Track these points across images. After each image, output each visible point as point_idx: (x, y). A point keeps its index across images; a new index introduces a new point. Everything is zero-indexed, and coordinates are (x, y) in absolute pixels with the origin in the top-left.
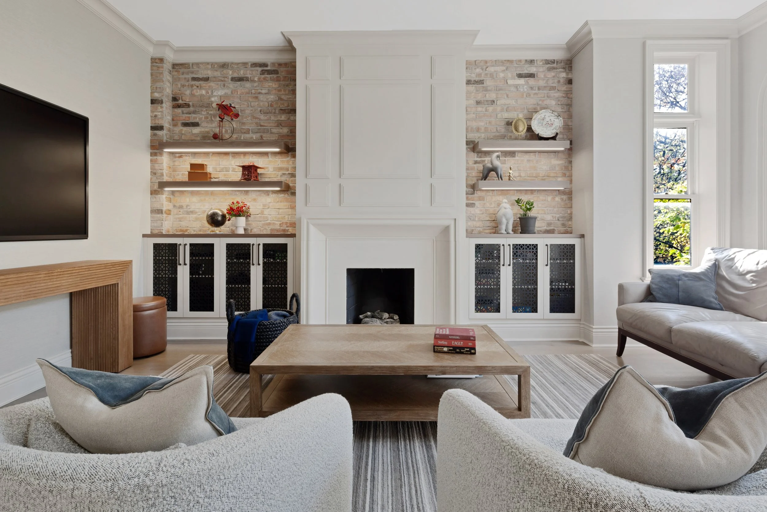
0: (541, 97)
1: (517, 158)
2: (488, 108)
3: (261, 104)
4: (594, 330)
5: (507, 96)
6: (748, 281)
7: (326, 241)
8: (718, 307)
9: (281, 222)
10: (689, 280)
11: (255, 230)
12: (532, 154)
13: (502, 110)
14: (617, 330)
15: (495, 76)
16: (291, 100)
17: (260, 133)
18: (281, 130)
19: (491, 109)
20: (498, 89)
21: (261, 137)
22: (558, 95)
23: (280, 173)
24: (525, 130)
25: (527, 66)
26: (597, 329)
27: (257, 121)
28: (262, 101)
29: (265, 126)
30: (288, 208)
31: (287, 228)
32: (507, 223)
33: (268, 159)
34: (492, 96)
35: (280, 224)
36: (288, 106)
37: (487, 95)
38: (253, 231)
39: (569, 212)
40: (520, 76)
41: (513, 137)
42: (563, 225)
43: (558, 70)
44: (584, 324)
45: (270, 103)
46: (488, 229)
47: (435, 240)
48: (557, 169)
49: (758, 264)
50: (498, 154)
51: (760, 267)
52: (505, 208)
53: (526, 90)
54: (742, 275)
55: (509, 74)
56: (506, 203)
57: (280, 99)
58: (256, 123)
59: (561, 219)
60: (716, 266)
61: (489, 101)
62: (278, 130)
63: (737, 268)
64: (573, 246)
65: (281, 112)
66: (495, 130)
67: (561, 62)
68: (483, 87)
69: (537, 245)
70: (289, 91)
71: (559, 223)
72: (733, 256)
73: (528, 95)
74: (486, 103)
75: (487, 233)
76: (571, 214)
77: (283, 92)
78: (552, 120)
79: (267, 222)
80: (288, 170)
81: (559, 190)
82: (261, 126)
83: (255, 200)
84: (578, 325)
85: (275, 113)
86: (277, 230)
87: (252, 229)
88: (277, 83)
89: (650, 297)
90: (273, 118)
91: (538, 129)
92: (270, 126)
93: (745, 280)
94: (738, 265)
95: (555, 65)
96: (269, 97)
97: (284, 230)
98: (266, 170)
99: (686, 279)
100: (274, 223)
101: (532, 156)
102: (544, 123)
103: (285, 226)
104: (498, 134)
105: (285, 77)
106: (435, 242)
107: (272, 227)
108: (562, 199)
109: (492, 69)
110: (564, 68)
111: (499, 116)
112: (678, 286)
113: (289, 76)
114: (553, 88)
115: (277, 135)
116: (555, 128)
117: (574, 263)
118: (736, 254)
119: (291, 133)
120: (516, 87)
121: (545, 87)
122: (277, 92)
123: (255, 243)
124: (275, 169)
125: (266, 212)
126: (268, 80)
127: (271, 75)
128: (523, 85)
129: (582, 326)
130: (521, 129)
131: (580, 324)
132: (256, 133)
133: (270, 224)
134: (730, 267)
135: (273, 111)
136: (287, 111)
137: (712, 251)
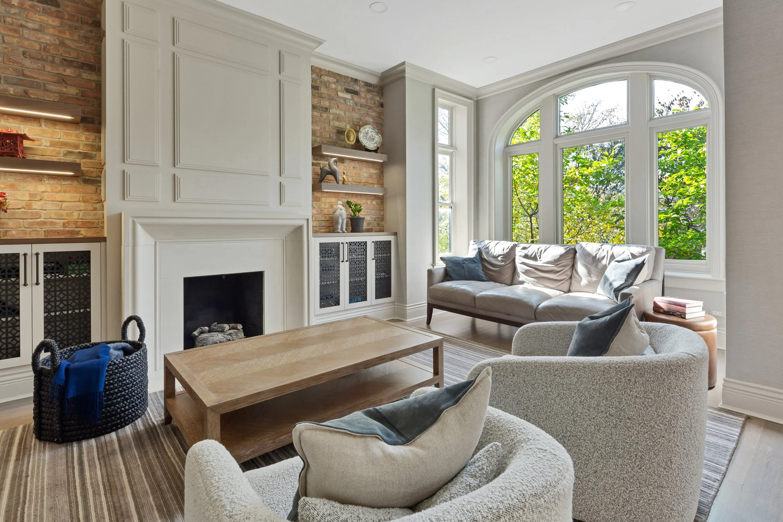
0: (363, 114)
1: (345, 164)
2: (322, 114)
3: (26, 43)
4: (407, 308)
5: (338, 106)
6: (500, 261)
7: (155, 245)
8: (486, 279)
9: (66, 221)
10: (469, 263)
11: (14, 232)
12: (356, 162)
13: (334, 119)
14: (426, 304)
15: (328, 86)
16: (83, 50)
17: (24, 85)
18: (64, 90)
19: (325, 115)
20: (330, 99)
21: (26, 92)
22: (374, 114)
23: (63, 150)
24: (355, 141)
25: (352, 83)
26: (410, 307)
27: (16, 66)
28: (28, 39)
29: (33, 78)
30: (80, 201)
31: (77, 229)
32: (343, 223)
33: (38, 128)
34: (326, 104)
35: (64, 224)
36: (78, 58)
37: (322, 102)
38: (8, 234)
39: (382, 214)
40: (348, 91)
41: (342, 145)
42: (378, 224)
43: (374, 93)
44: (397, 305)
45: (43, 45)
46: (323, 229)
47: (284, 240)
48: (374, 177)
49: (503, 250)
50: (335, 159)
51: (505, 252)
52: (341, 210)
53: (352, 104)
54: (496, 257)
55: (339, 87)
56: (340, 204)
57: (62, 44)
58: (15, 70)
59: (376, 220)
60: (480, 252)
61: (324, 107)
62: (59, 88)
63: (492, 253)
64: (390, 242)
65: (65, 62)
66: (328, 137)
67: (376, 88)
68: (318, 93)
69: (366, 242)
70: (79, 36)
71: (375, 223)
72: (488, 246)
73: (353, 110)
74: (321, 109)
75: (322, 232)
76: (383, 215)
77: (68, 36)
78: (374, 135)
79: (39, 220)
80: (77, 147)
81: (375, 195)
82: (24, 75)
83: (12, 186)
84: (393, 306)
85: (52, 62)
86: (58, 232)
87: (7, 231)
88: (56, 20)
89: (448, 278)
90: (48, 68)
91: (365, 142)
92: (44, 80)
93: (498, 260)
94: (492, 251)
95: (372, 88)
96: (40, 35)
97: (72, 232)
98: (36, 143)
99: (467, 262)
100: (52, 222)
101: (356, 164)
102: (368, 137)
103: (74, 226)
104: (331, 140)
105: (73, 16)
106: (285, 242)
107: (48, 227)
108: (377, 203)
109: (326, 78)
110: (378, 93)
111: (332, 123)
112: (463, 267)
113: (79, 16)
114: (370, 108)
115: (57, 95)
116: (376, 143)
117: (390, 256)
118: (489, 244)
119: (82, 96)
120: (345, 99)
121: (365, 105)
122: (57, 33)
123: (29, 253)
124: (53, 144)
125: (36, 205)
126: (39, 12)
127: (44, 5)
128: (350, 100)
129: (396, 306)
130: (352, 139)
131: (394, 305)
132: (18, 85)
133: (44, 223)
134: (488, 253)
135: (50, 58)
136: (75, 64)
137: (474, 243)
